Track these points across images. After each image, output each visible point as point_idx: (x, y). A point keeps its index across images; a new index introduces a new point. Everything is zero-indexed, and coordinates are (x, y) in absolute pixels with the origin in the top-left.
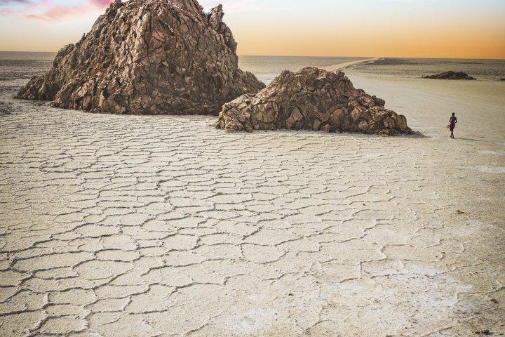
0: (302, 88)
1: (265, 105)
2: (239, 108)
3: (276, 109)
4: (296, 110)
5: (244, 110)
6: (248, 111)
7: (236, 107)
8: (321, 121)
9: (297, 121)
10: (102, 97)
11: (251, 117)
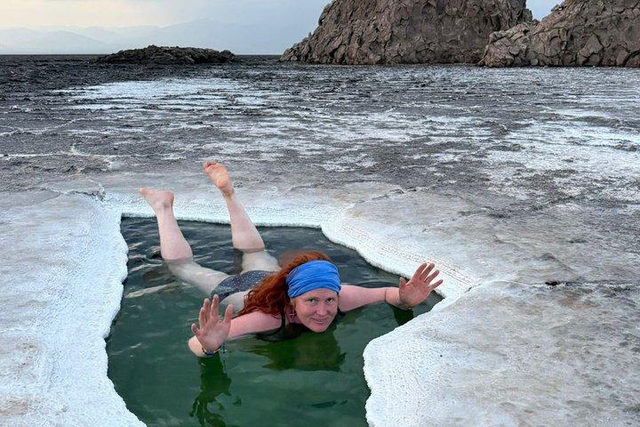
0: (604, 10)
1: (549, 33)
2: (513, 38)
3: (565, 38)
4: (593, 38)
5: (519, 41)
6: (525, 41)
7: (509, 38)
8: (628, 51)
9: (593, 53)
10: (356, 45)
11: (527, 49)
